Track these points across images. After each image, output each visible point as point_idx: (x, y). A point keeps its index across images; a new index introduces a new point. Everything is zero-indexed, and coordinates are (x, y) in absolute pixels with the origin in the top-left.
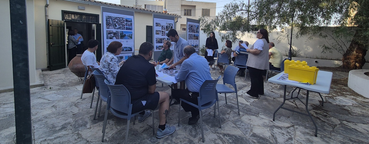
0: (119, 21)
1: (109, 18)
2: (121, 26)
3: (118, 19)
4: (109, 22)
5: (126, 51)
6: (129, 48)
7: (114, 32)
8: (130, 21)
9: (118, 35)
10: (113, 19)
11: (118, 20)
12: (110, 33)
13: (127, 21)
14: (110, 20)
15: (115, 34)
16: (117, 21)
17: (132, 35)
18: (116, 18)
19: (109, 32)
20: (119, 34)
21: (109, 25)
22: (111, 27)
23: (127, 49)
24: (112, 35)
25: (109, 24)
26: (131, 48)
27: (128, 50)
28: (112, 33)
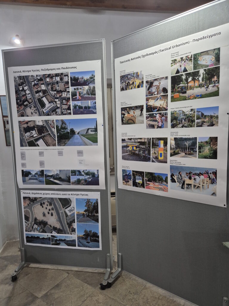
0: (50, 87)
1: (22, 84)
2: (58, 102)
3: (48, 80)
4: (23, 96)
5: (78, 182)
6: (87, 174)
7: (38, 123)
8: (85, 83)
9: (52, 132)
10: (33, 83)
11: (47, 84)
12: (28, 129)
13: (76, 82)
14: (26, 88)
15: (41, 130)
16: (43, 87)
17: (96, 130)
18: (41, 80)
19: (25, 126)
20: (55, 131)
21: (23, 104)
22: (29, 111)
23: (81, 178)
24: (35, 133)
25: (24, 101)
26: (93, 175)
27: (86, 180)
28: (33, 128)
